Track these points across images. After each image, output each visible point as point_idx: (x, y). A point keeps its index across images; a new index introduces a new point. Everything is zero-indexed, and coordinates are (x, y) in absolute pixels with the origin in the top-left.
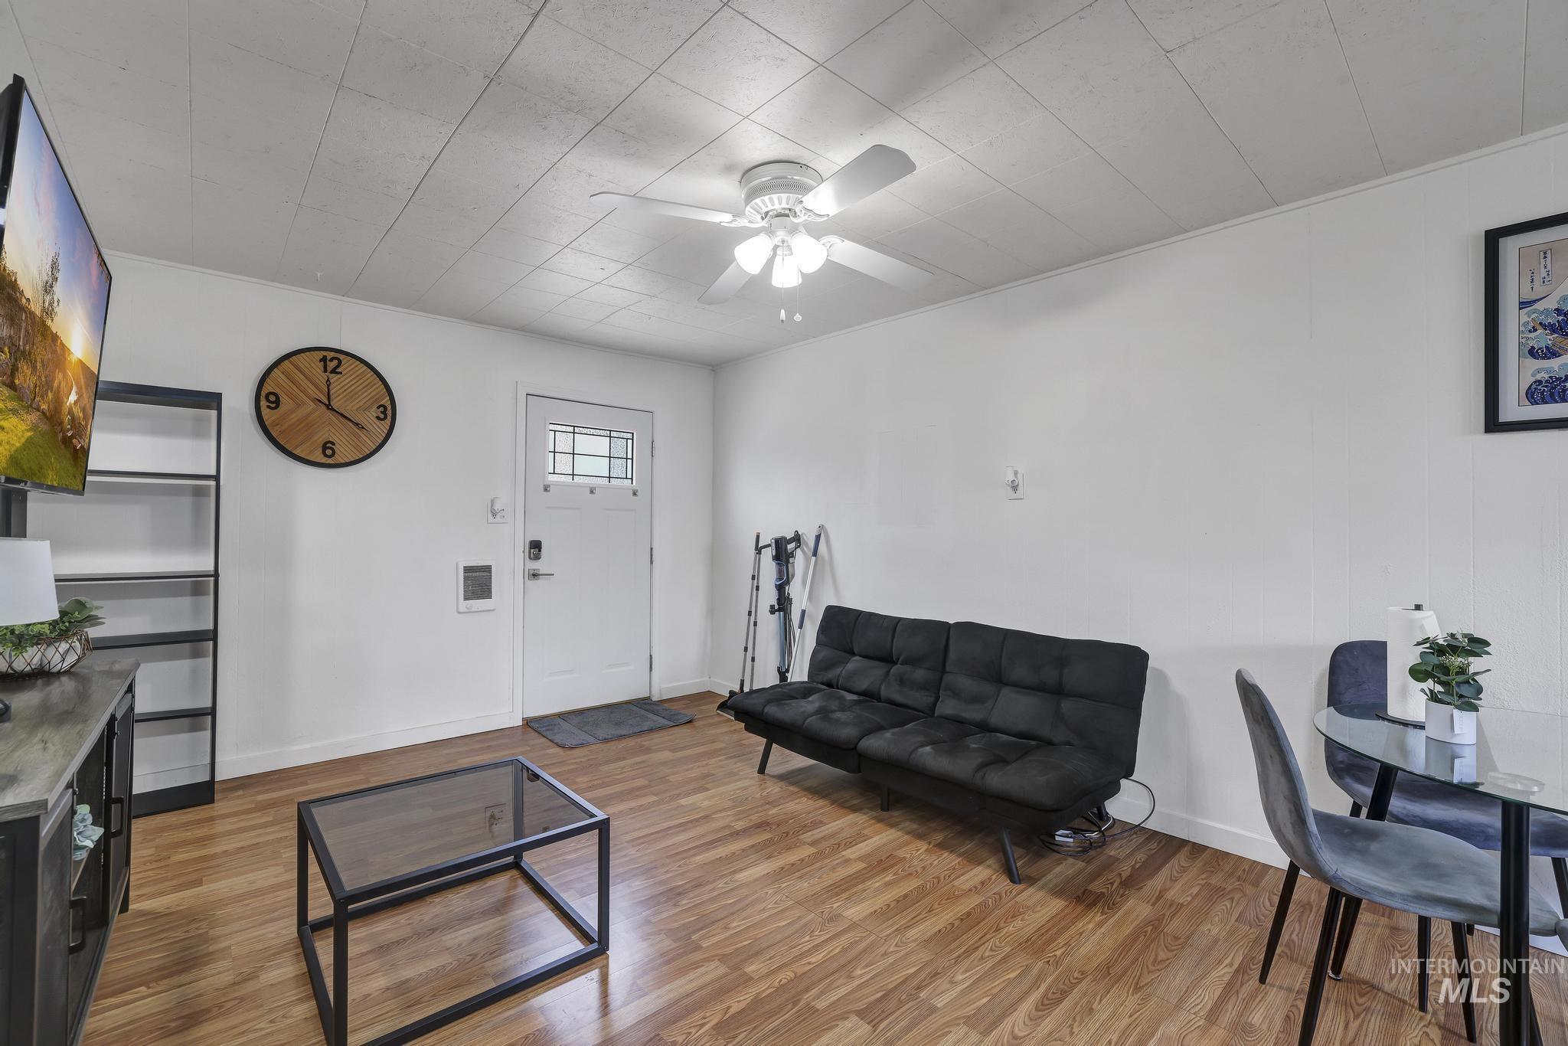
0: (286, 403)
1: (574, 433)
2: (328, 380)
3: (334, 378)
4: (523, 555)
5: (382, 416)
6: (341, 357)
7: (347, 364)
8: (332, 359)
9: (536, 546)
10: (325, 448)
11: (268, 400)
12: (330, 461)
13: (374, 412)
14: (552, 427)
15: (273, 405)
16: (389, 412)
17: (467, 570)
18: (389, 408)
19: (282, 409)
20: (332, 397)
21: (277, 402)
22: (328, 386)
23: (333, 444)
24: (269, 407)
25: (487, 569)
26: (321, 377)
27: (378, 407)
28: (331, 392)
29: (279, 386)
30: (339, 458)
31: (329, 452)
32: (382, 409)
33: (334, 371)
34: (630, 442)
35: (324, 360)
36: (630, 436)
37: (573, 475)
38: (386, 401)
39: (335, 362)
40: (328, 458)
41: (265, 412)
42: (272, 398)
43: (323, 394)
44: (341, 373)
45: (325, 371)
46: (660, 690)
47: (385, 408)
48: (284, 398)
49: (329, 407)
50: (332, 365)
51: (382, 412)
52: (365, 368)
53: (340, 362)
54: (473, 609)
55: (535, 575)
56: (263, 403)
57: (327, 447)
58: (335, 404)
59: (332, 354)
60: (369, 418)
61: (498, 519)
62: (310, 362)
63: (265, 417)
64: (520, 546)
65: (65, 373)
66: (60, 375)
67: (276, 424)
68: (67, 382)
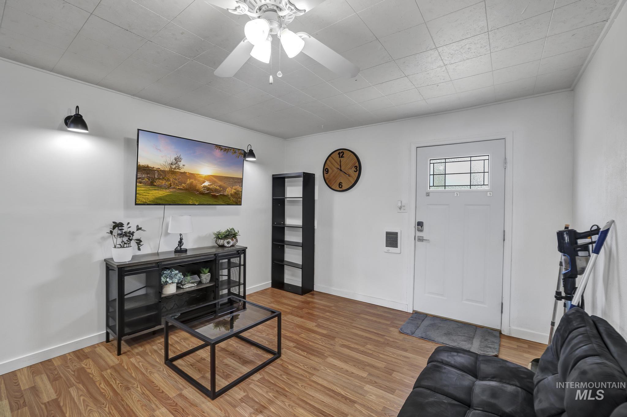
0: (330, 171)
1: (445, 162)
2: (340, 160)
3: (342, 159)
4: (414, 228)
5: (356, 170)
6: (344, 151)
7: (346, 154)
8: (341, 153)
9: (420, 224)
10: (339, 185)
11: (326, 171)
12: (341, 189)
13: (354, 169)
14: (432, 162)
15: (327, 172)
16: (358, 168)
17: (388, 234)
18: (358, 166)
19: (329, 173)
20: (341, 166)
21: (328, 171)
22: (340, 162)
23: (342, 183)
25: (396, 234)
26: (338, 159)
27: (355, 167)
28: (341, 164)
29: (328, 166)
30: (344, 188)
31: (341, 186)
32: (356, 167)
33: (342, 157)
35: (339, 154)
36: (487, 158)
37: (445, 186)
38: (357, 164)
39: (342, 153)
40: (341, 188)
41: (325, 174)
42: (327, 170)
43: (339, 165)
45: (339, 157)
46: (510, 329)
47: (357, 167)
48: (329, 169)
49: (340, 170)
50: (341, 155)
51: (356, 169)
52: (351, 153)
53: (343, 152)
54: (389, 252)
55: (421, 239)
56: (325, 172)
57: (340, 185)
58: (342, 169)
59: (341, 151)
60: (351, 172)
61: (402, 210)
62: (336, 155)
63: (325, 177)
64: (413, 224)
65: (195, 179)
66: (192, 180)
67: (328, 178)
68: (199, 181)
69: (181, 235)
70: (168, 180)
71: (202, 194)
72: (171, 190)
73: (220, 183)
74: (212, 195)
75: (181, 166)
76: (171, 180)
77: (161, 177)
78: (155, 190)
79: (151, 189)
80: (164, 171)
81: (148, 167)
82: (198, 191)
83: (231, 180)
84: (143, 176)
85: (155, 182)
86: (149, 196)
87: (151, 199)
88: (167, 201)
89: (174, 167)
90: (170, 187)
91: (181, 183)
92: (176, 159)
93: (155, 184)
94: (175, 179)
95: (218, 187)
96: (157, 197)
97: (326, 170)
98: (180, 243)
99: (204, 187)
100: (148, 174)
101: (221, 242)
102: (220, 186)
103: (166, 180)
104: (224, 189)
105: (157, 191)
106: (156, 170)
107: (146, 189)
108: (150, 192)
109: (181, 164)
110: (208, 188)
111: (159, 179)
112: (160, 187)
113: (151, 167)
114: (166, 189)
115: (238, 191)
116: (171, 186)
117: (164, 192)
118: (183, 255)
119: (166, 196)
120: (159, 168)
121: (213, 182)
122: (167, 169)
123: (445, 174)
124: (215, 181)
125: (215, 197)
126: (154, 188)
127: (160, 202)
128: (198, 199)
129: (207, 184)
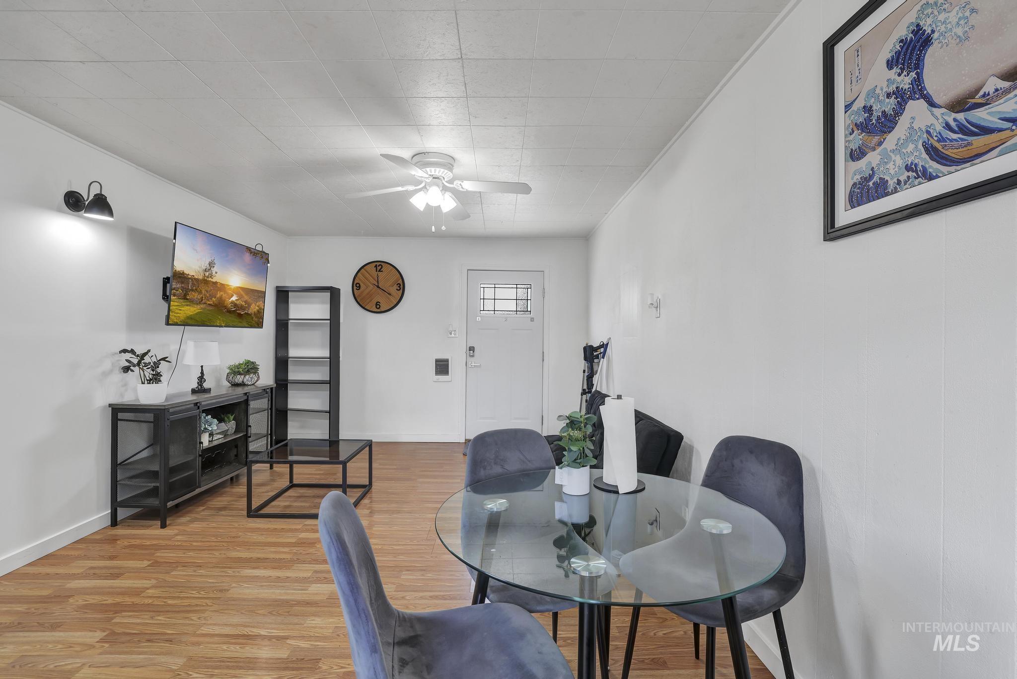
0: (363, 287)
1: (495, 288)
2: (378, 275)
3: (380, 273)
4: (465, 354)
5: (399, 288)
6: (382, 264)
7: (385, 268)
8: (379, 265)
9: (472, 349)
10: (376, 305)
12: (379, 310)
13: (396, 287)
14: (482, 286)
16: (402, 286)
17: (437, 361)
18: (402, 284)
19: (361, 289)
20: (379, 282)
21: (360, 287)
22: (378, 277)
23: (380, 303)
24: (357, 289)
25: (447, 361)
26: (374, 273)
27: (397, 285)
28: (379, 280)
29: (360, 280)
30: (382, 309)
31: (378, 306)
32: (399, 285)
33: (380, 271)
34: (529, 290)
35: (376, 266)
36: (529, 286)
37: (494, 311)
38: (400, 281)
39: (380, 266)
40: (378, 309)
41: (355, 291)
42: (358, 285)
43: (375, 280)
44: (382, 271)
45: (377, 271)
47: (400, 285)
48: (362, 285)
49: (378, 287)
50: (379, 268)
52: (392, 267)
53: (382, 266)
54: (440, 380)
55: (472, 365)
56: (355, 288)
57: (378, 304)
58: (380, 285)
59: (379, 263)
60: (393, 290)
61: (453, 335)
62: (371, 268)
63: (355, 294)
64: (464, 349)
65: (225, 292)
66: (222, 293)
67: (359, 296)
68: (228, 295)
69: (202, 367)
70: (200, 292)
71: (229, 312)
72: (202, 306)
73: (246, 298)
74: (238, 313)
75: (214, 273)
76: (203, 292)
77: (194, 288)
78: (187, 305)
79: (183, 304)
80: (197, 280)
81: (183, 273)
82: (225, 307)
83: (256, 294)
84: (178, 286)
85: (188, 294)
86: (180, 314)
87: (182, 318)
88: (197, 320)
89: (207, 274)
90: (200, 302)
91: (212, 296)
92: (210, 264)
93: (188, 297)
94: (207, 291)
95: (244, 303)
96: (188, 315)
97: (356, 285)
98: (201, 379)
99: (232, 302)
100: (182, 283)
101: (239, 379)
102: (246, 302)
103: (198, 292)
104: (249, 306)
105: (189, 307)
106: (190, 278)
107: (179, 304)
108: (182, 309)
109: (214, 270)
110: (234, 304)
111: (192, 290)
112: (192, 302)
113: (186, 274)
114: (197, 304)
115: (260, 309)
116: (202, 300)
117: (195, 309)
118: (207, 396)
119: (197, 314)
120: (193, 276)
121: (240, 297)
122: (201, 277)
123: (495, 299)
124: (242, 295)
125: (240, 315)
126: (185, 304)
127: (190, 322)
128: (225, 319)
129: (234, 298)
